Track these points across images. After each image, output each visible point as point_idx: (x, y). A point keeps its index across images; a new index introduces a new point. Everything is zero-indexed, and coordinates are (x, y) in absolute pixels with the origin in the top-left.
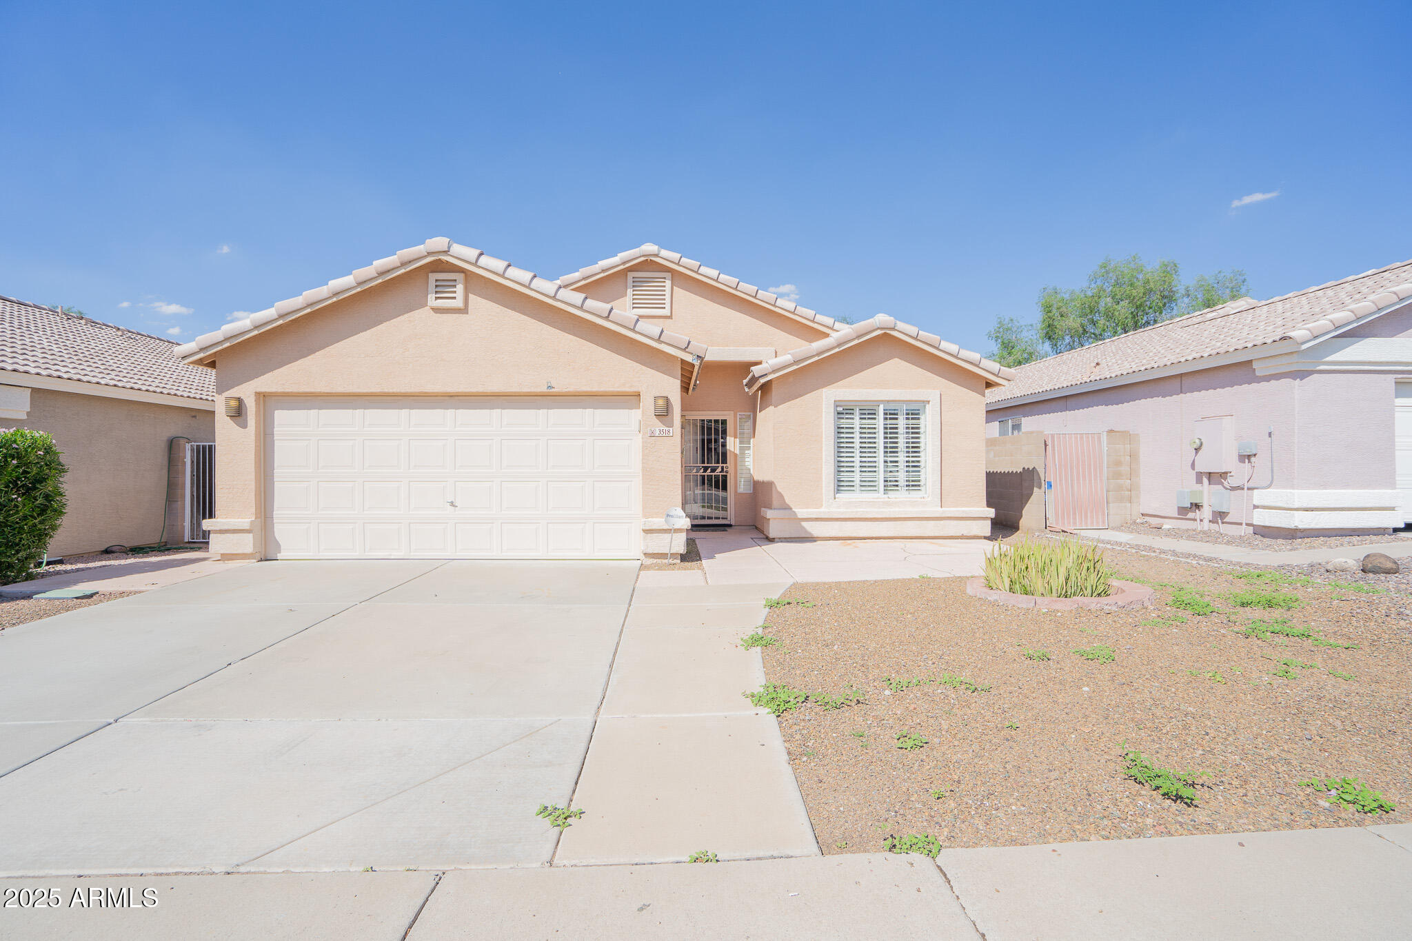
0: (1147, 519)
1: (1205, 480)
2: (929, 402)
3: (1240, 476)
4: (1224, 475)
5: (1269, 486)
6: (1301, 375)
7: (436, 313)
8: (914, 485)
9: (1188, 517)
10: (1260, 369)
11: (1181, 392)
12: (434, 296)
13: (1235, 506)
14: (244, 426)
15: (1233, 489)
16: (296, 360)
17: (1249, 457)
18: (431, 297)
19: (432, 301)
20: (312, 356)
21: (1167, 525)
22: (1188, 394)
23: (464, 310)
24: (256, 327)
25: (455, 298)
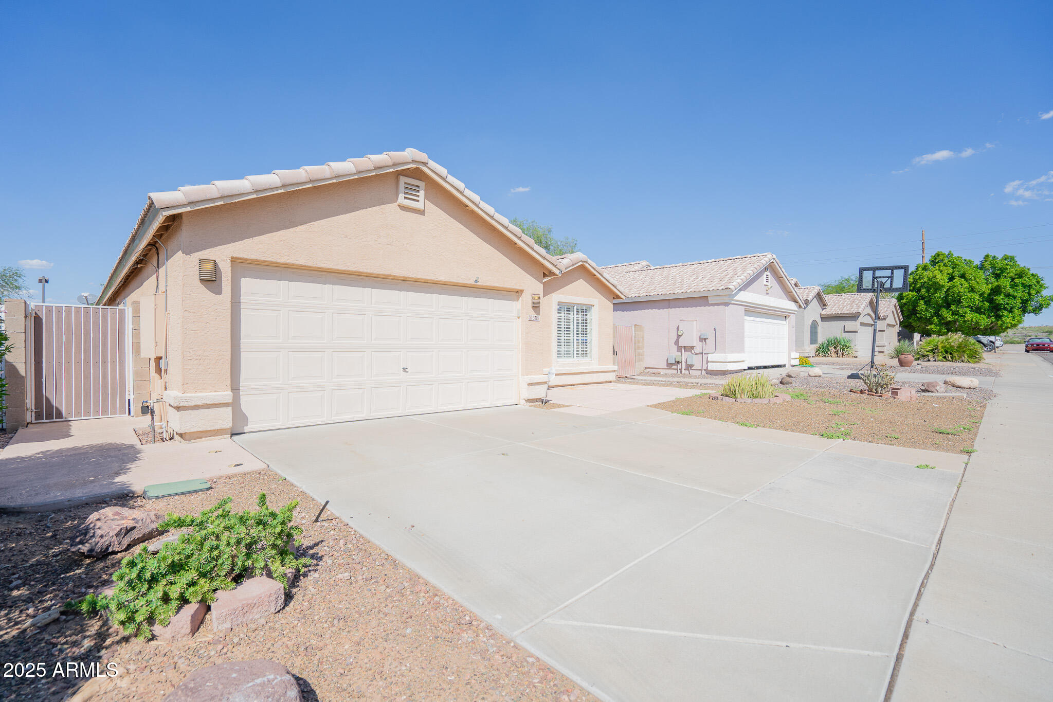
0: (648, 370)
1: (683, 350)
2: (593, 305)
3: (699, 347)
4: (692, 348)
5: (714, 353)
6: (727, 304)
7: (402, 210)
8: (585, 354)
9: (673, 368)
10: (711, 301)
11: (669, 308)
12: (404, 195)
13: (696, 361)
14: (219, 292)
15: (696, 354)
16: (278, 230)
17: (705, 339)
18: (401, 196)
19: (401, 199)
20: (294, 229)
21: (662, 372)
22: (673, 309)
23: (421, 212)
24: (256, 192)
25: (418, 201)
